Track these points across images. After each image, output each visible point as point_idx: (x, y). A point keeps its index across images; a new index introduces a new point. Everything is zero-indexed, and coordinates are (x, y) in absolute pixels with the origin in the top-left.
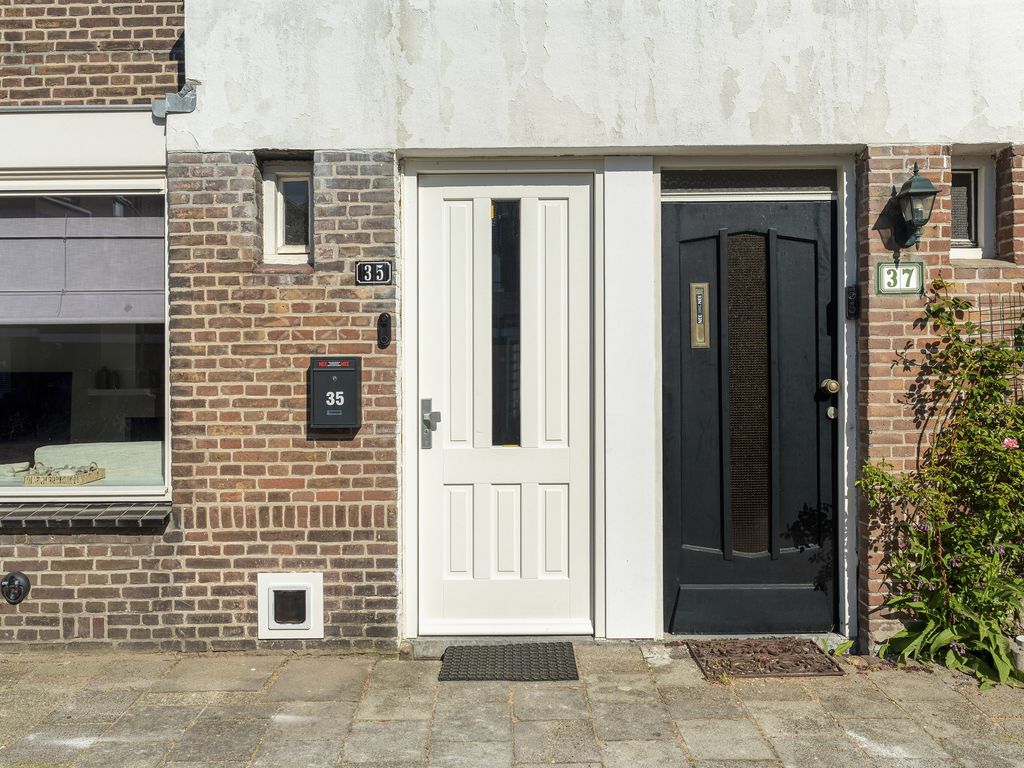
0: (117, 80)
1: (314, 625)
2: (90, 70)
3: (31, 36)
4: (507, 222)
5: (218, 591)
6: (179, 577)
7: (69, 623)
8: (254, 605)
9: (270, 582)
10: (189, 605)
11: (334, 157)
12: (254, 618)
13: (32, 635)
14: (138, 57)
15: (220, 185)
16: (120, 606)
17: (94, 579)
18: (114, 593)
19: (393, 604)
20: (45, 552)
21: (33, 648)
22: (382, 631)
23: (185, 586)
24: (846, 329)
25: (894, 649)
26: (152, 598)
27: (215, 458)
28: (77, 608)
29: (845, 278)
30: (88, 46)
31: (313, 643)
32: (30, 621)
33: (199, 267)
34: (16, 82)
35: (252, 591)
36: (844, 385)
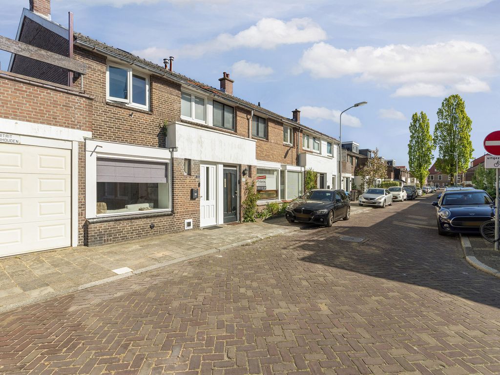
0: (149, 139)
1: (191, 227)
2: (145, 137)
3: (134, 129)
4: (208, 168)
5: (180, 223)
6: (175, 222)
7: (160, 231)
8: (184, 225)
9: (187, 221)
10: (176, 226)
11: (194, 160)
12: (184, 227)
13: (154, 234)
14: (153, 136)
15: (180, 163)
16: (167, 227)
17: (163, 224)
18: (166, 225)
19: (199, 223)
20: (157, 220)
21: (155, 236)
22: (199, 226)
23: (175, 223)
24: (238, 185)
25: (244, 221)
26: (172, 225)
27: (179, 203)
28: (161, 228)
29: (238, 179)
30: (144, 133)
31: (191, 229)
32: (155, 232)
33: (177, 175)
34: (132, 137)
35: (184, 223)
36: (238, 191)
